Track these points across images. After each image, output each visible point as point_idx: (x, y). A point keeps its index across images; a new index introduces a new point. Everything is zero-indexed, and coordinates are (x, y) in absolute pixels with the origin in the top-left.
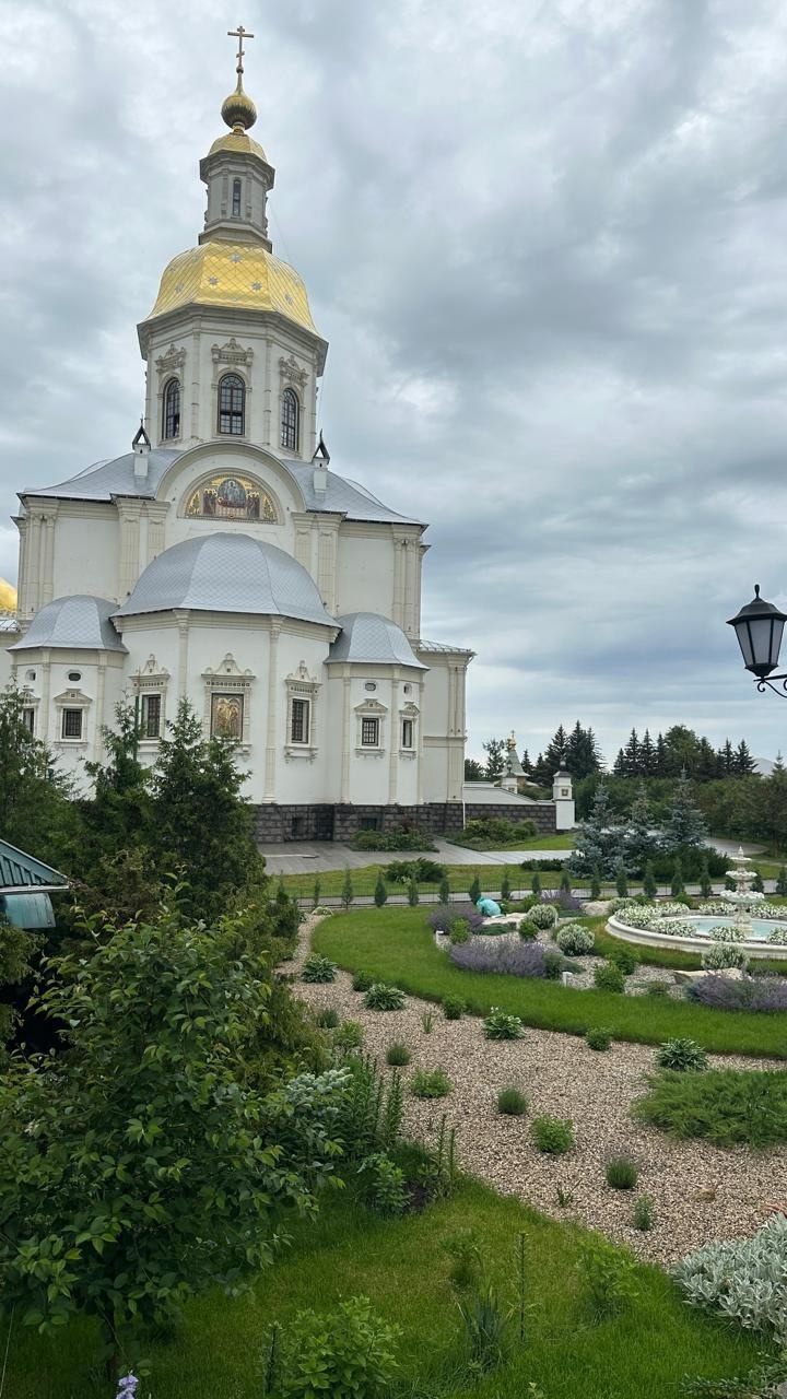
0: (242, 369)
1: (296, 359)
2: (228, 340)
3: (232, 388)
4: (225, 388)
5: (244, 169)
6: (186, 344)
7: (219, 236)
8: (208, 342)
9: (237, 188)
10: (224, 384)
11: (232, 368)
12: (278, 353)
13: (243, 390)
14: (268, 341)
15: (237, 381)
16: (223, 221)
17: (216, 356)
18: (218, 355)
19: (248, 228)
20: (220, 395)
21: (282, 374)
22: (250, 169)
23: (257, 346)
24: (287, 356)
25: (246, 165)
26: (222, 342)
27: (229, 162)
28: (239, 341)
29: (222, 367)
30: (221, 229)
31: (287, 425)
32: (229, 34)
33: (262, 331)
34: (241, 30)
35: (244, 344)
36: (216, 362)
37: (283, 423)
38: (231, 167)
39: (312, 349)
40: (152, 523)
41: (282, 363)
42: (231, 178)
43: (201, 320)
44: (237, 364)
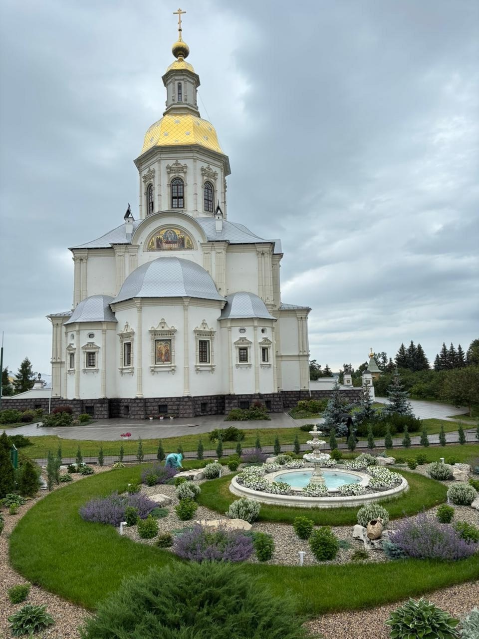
0: (182, 175)
1: (211, 167)
2: (174, 162)
3: (177, 185)
4: (175, 185)
5: (182, 77)
6: (155, 167)
7: (172, 112)
8: (164, 164)
9: (180, 87)
10: (174, 184)
11: (177, 175)
12: (200, 165)
13: (183, 185)
14: (194, 159)
15: (180, 181)
16: (173, 104)
17: (169, 170)
18: (170, 170)
19: (185, 106)
20: (172, 190)
21: (203, 175)
22: (185, 77)
23: (189, 163)
24: (205, 166)
25: (183, 75)
26: (171, 163)
27: (176, 75)
28: (179, 161)
29: (172, 175)
30: (173, 108)
31: (208, 200)
32: (174, 14)
33: (191, 155)
34: (180, 10)
35: (182, 162)
36: (169, 173)
37: (205, 199)
38: (176, 78)
39: (220, 161)
40: (131, 255)
41: (202, 169)
42: (176, 82)
43: (161, 154)
44: (179, 173)
